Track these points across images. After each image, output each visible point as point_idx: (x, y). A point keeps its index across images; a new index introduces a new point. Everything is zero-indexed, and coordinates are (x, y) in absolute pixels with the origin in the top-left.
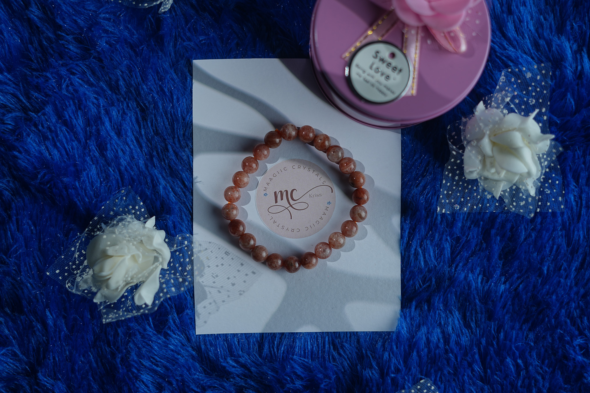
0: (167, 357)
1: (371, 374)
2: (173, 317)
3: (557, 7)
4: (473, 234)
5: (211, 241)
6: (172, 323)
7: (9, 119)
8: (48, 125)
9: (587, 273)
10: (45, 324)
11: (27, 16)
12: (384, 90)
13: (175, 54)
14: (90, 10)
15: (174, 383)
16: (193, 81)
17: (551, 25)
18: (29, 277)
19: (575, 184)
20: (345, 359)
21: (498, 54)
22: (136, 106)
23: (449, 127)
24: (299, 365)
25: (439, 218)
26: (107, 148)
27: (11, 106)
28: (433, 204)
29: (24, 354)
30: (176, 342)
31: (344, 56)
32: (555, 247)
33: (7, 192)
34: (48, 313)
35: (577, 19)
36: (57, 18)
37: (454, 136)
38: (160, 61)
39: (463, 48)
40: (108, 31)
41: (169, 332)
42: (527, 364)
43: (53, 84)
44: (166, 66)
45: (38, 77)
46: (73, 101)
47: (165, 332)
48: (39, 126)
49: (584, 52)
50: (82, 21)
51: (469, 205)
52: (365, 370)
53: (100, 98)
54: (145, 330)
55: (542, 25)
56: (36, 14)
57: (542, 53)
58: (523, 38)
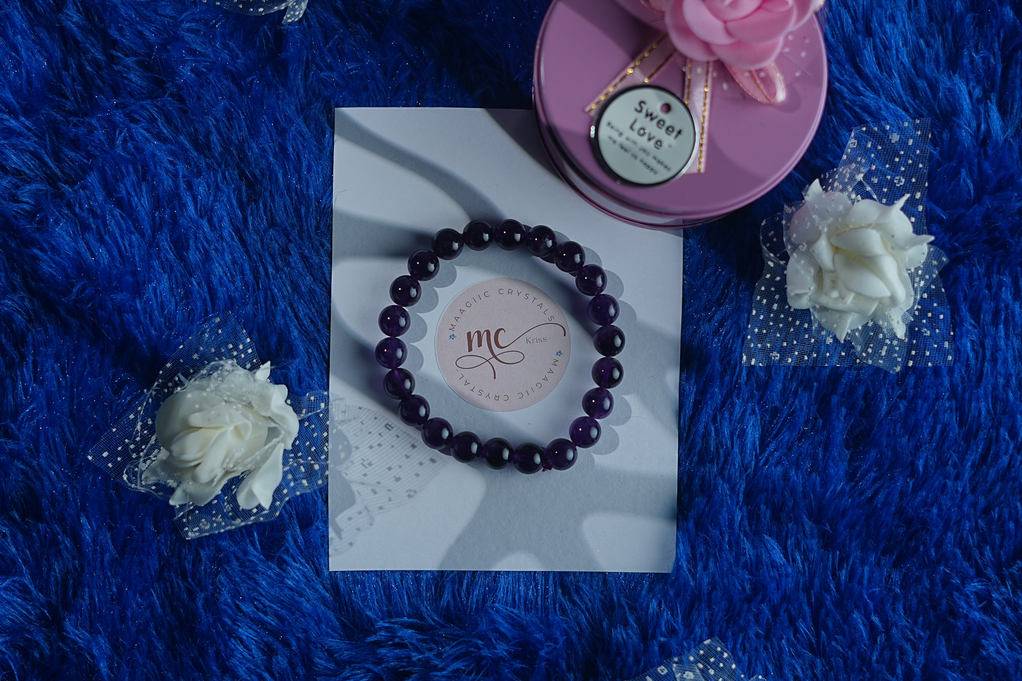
0: (282, 601)
1: (625, 636)
2: (294, 534)
3: (947, 25)
4: (800, 402)
5: (361, 406)
6: (292, 543)
7: (26, 195)
8: (91, 206)
9: (991, 471)
10: (77, 539)
11: (59, 23)
12: (653, 164)
13: (306, 91)
14: (166, 16)
15: (294, 643)
16: (336, 137)
17: (937, 55)
18: (53, 461)
19: (973, 322)
20: (582, 611)
21: (847, 102)
22: (238, 177)
23: (764, 223)
24: (503, 618)
25: (744, 374)
26: (188, 245)
27: (28, 172)
28: (735, 351)
29: (41, 591)
30: (297, 576)
31: (587, 109)
32: (939, 427)
33: (20, 317)
34: (83, 520)
35: (981, 46)
36: (110, 27)
37: (772, 237)
38: (280, 103)
39: (781, 96)
40: (196, 50)
41: (286, 557)
42: (888, 626)
43: (102, 138)
44: (291, 111)
45: (78, 126)
46: (133, 167)
47: (279, 557)
48: (75, 206)
49: (991, 101)
50: (153, 33)
51: (796, 353)
52: (616, 628)
53: (178, 162)
54: (246, 553)
55: (922, 54)
56: (75, 20)
57: (922, 102)
58: (890, 77)
